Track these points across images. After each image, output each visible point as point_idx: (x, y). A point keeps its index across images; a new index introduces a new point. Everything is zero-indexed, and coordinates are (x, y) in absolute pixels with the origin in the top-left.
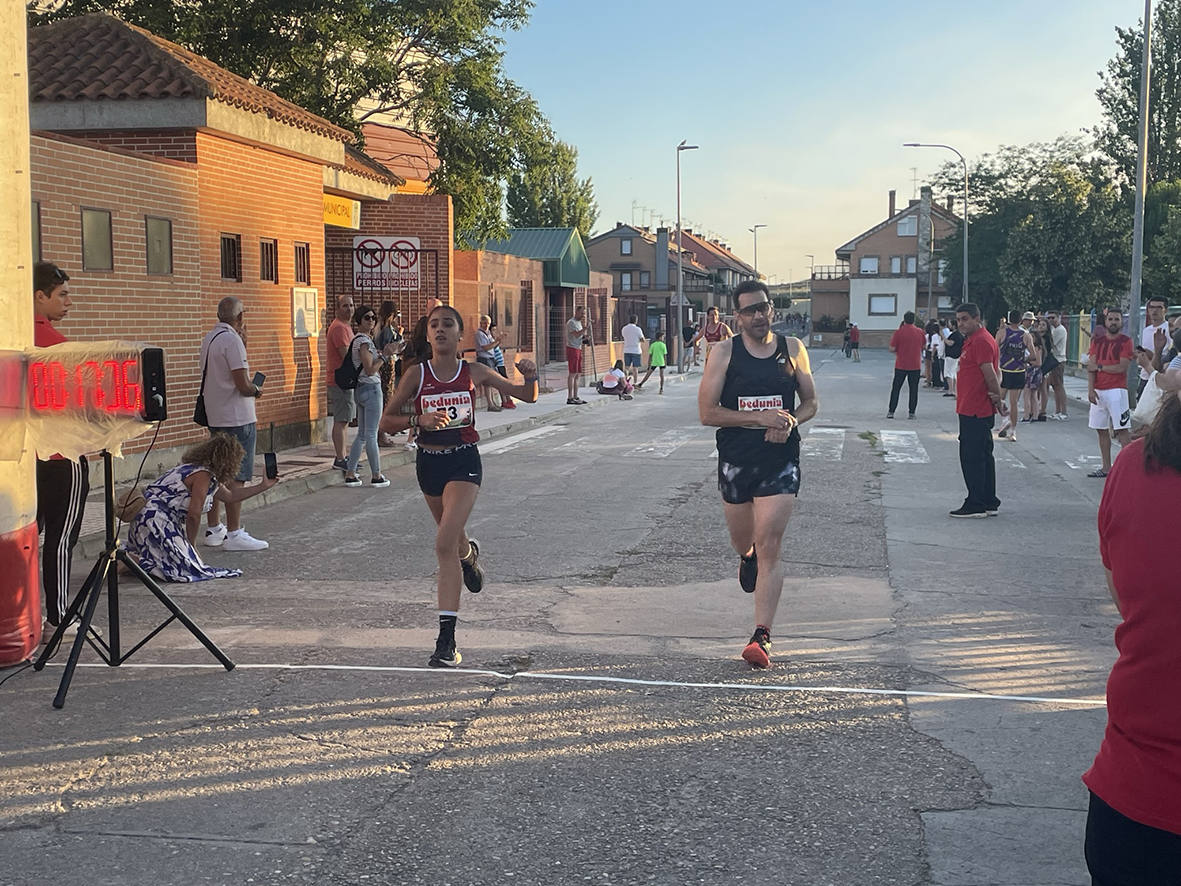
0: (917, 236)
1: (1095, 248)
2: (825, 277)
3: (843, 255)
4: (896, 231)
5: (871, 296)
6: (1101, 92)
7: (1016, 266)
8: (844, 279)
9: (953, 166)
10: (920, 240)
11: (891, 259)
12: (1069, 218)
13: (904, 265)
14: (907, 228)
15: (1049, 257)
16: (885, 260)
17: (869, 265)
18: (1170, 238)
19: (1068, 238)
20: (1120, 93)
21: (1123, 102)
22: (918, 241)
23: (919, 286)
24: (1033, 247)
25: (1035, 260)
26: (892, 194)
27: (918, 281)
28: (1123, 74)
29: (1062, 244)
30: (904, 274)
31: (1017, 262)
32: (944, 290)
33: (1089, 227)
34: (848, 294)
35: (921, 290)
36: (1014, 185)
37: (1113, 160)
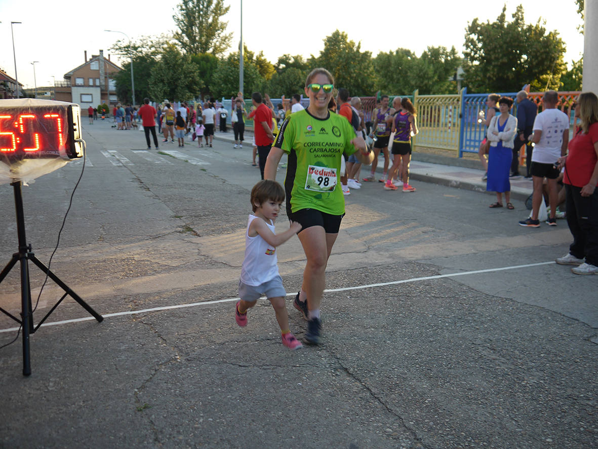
0: (99, 70)
1: (185, 77)
2: (60, 86)
3: (67, 77)
4: (90, 68)
5: (81, 94)
6: (174, 16)
7: (155, 84)
8: (69, 87)
9: (120, 41)
10: (100, 72)
11: (88, 79)
12: (174, 65)
13: (94, 82)
14: (95, 66)
15: (168, 80)
16: (86, 80)
17: (80, 81)
18: (220, 74)
19: (175, 73)
20: (181, 18)
21: (183, 21)
22: (99, 72)
23: (102, 90)
24: (161, 76)
25: (162, 81)
26: (85, 52)
27: (101, 89)
28: (182, 9)
29: (173, 75)
30: (94, 86)
31: (155, 82)
32: (115, 93)
33: (182, 69)
34: (70, 93)
35: (103, 92)
36: (145, 50)
37: (180, 44)
